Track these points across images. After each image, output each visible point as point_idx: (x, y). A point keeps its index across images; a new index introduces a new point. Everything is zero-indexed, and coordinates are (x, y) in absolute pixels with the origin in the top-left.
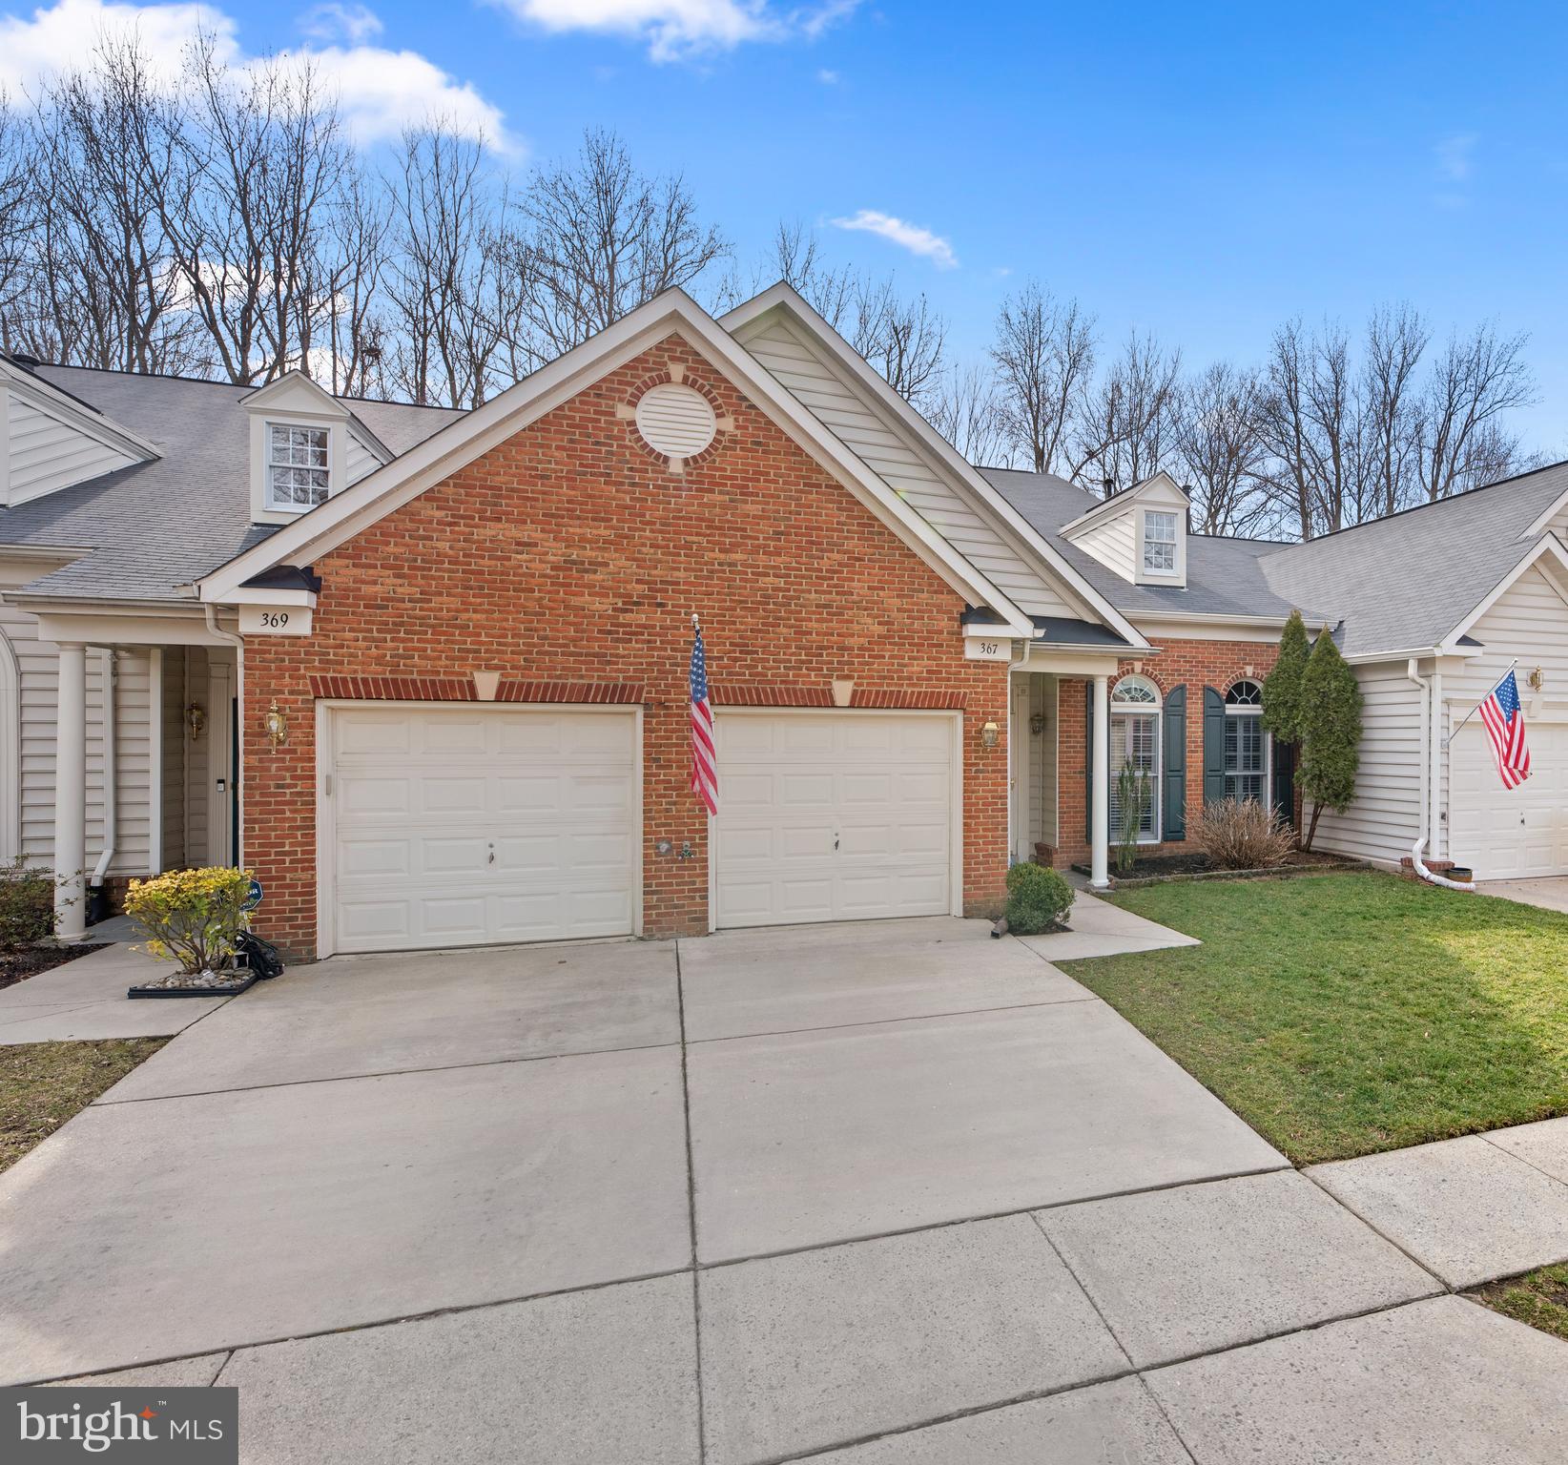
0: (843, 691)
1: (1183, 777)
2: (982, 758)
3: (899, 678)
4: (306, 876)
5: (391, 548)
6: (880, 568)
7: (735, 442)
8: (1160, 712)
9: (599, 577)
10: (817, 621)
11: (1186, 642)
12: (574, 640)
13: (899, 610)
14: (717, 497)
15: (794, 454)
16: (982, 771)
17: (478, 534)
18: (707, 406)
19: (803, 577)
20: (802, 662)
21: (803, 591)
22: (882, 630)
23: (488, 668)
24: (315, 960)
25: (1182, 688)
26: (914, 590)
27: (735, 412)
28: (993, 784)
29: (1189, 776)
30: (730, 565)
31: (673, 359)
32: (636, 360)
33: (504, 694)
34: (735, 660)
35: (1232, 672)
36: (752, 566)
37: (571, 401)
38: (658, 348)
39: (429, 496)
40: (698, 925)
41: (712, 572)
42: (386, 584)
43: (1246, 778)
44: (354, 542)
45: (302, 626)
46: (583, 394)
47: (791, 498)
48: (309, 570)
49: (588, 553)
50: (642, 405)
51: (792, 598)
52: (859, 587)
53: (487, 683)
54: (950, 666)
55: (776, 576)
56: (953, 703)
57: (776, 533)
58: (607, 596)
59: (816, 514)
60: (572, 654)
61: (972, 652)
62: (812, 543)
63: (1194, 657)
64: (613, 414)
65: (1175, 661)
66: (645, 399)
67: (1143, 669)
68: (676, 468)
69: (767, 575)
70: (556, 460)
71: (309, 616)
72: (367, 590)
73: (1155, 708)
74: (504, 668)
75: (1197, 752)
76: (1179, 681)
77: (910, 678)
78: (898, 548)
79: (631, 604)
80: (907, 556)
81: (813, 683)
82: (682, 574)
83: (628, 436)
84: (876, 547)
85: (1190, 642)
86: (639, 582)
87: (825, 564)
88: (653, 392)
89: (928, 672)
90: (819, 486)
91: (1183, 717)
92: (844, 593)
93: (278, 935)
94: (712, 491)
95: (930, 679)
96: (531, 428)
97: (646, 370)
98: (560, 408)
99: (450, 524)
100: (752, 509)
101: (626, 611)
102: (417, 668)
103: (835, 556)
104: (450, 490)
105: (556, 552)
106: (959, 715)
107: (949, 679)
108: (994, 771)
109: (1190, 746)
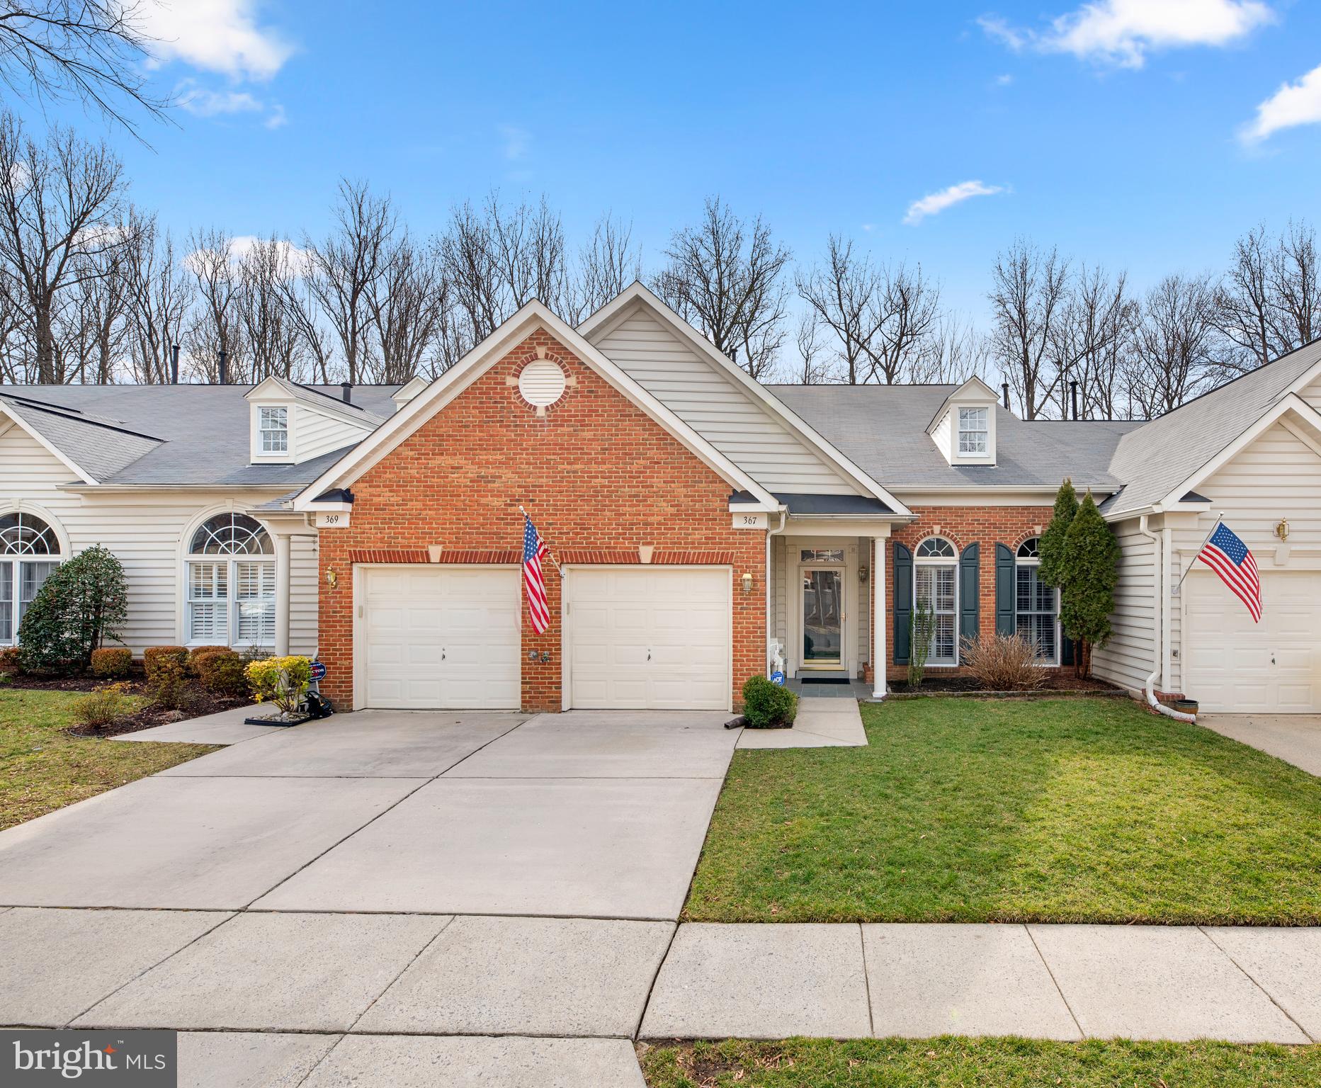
0: (646, 553)
1: (977, 616)
2: (745, 599)
3: (685, 543)
4: (346, 663)
5: (388, 475)
6: (672, 468)
7: (577, 392)
8: (957, 563)
9: (496, 485)
10: (630, 506)
11: (979, 508)
12: (482, 525)
13: (685, 496)
14: (566, 429)
15: (614, 396)
16: (746, 609)
17: (432, 463)
18: (561, 372)
19: (620, 477)
20: (620, 534)
21: (620, 487)
22: (674, 510)
23: (437, 543)
24: (351, 711)
25: (976, 545)
26: (695, 482)
27: (577, 373)
28: (754, 618)
29: (982, 614)
30: (574, 472)
31: (539, 344)
32: (518, 348)
33: (445, 558)
34: (577, 534)
35: (1022, 531)
36: (587, 472)
37: (481, 378)
38: (530, 338)
39: (406, 443)
40: (555, 705)
41: (562, 477)
42: (386, 497)
43: (1039, 616)
44: (369, 473)
45: (344, 522)
46: (487, 373)
47: (612, 425)
48: (348, 490)
49: (491, 471)
50: (522, 376)
51: (613, 492)
52: (657, 482)
53: (435, 552)
54: (722, 534)
55: (602, 477)
56: (723, 560)
57: (602, 449)
58: (501, 496)
59: (629, 435)
60: (481, 533)
61: (737, 524)
62: (626, 454)
63: (987, 520)
64: (504, 383)
65: (970, 524)
66: (524, 372)
67: (941, 531)
68: (541, 413)
69: (597, 477)
70: (473, 416)
71: (348, 516)
72: (376, 500)
73: (954, 561)
74: (444, 543)
75: (990, 595)
76: (972, 539)
77: (693, 543)
78: (684, 453)
79: (515, 501)
80: (690, 458)
81: (627, 548)
82: (544, 480)
83: (513, 396)
84: (668, 454)
85: (983, 508)
86: (519, 486)
87: (635, 468)
88: (529, 366)
89: (706, 538)
90: (631, 416)
91: (977, 568)
92: (647, 487)
93: (336, 696)
94: (563, 426)
95: (707, 543)
96: (459, 398)
97: (523, 353)
98: (475, 383)
99: (417, 459)
100: (588, 435)
101: (512, 505)
102: (400, 544)
103: (642, 462)
104: (416, 439)
105: (472, 471)
106: (730, 568)
107: (721, 543)
108: (754, 609)
109: (983, 591)
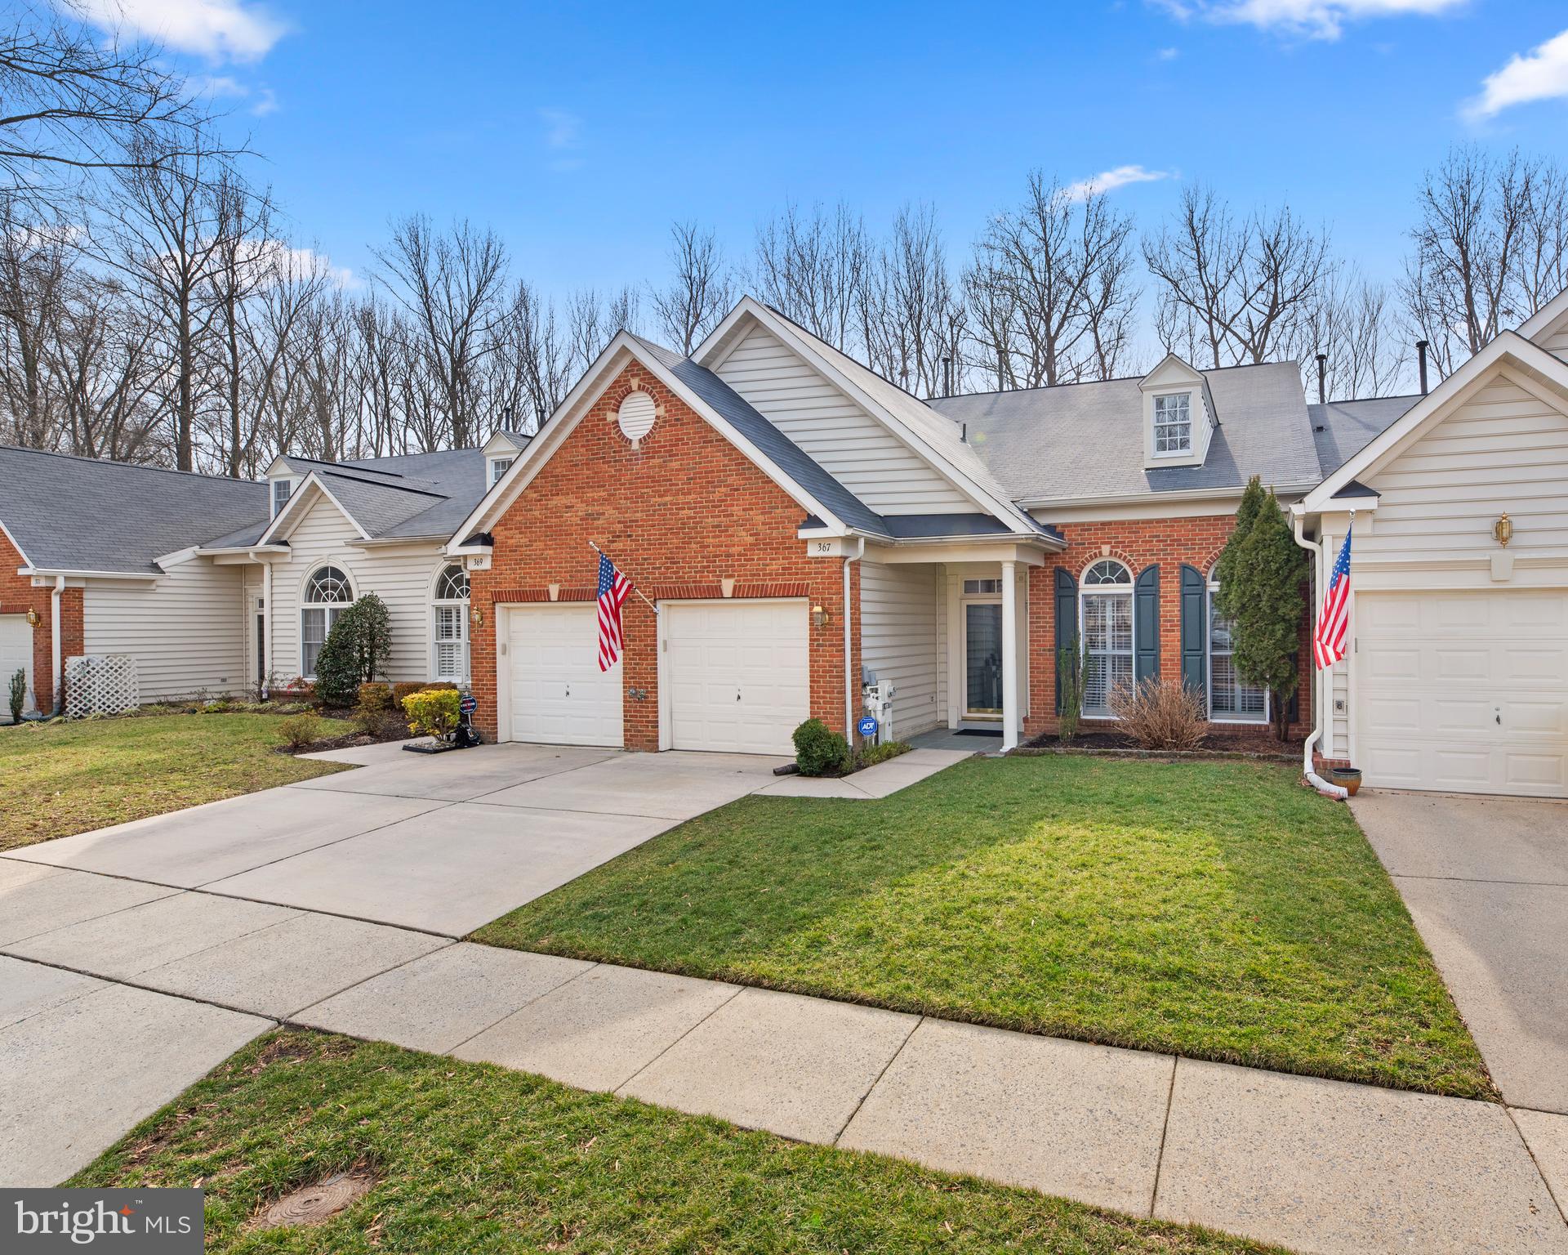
0: (728, 586)
1: (1157, 657)
2: (821, 635)
3: (764, 575)
4: (491, 697)
5: (518, 518)
6: (750, 494)
7: (665, 422)
8: (1132, 591)
9: (600, 522)
10: (714, 537)
11: (1159, 521)
12: (591, 562)
13: (763, 524)
14: (656, 461)
15: (698, 422)
16: (822, 646)
17: (551, 504)
18: (652, 402)
19: (704, 507)
20: (704, 567)
21: (704, 517)
22: (750, 540)
23: (556, 582)
24: (496, 743)
25: (1154, 567)
26: (772, 508)
27: (666, 402)
28: (830, 656)
29: (1164, 655)
30: (665, 504)
31: (633, 376)
32: (616, 382)
33: (565, 596)
34: (668, 568)
35: (1214, 548)
36: (675, 504)
37: (587, 416)
38: (626, 371)
39: (531, 486)
40: (652, 745)
41: (654, 511)
42: (518, 539)
44: (504, 516)
45: (487, 565)
46: (592, 410)
47: (696, 453)
48: (489, 534)
49: (596, 508)
50: (621, 410)
51: (697, 523)
52: (737, 510)
53: (554, 590)
54: (797, 563)
55: (689, 509)
56: (798, 592)
57: (688, 479)
58: (604, 533)
59: (711, 462)
60: (590, 571)
61: (813, 551)
62: (708, 482)
63: (1169, 536)
64: (605, 419)
65: (1147, 542)
66: (623, 406)
67: (1111, 552)
68: (635, 446)
69: (683, 509)
70: (581, 454)
71: (490, 558)
72: (510, 542)
73: (1128, 588)
74: (561, 581)
75: (1173, 631)
76: (1152, 560)
77: (771, 574)
78: (761, 478)
79: (616, 537)
80: (767, 482)
81: (713, 582)
82: (639, 515)
83: (613, 431)
84: (747, 479)
85: (1164, 521)
86: (619, 522)
87: (716, 496)
88: (627, 400)
89: (783, 569)
90: (711, 441)
91: (1156, 596)
92: (728, 516)
93: (485, 729)
94: (653, 458)
95: (784, 574)
96: (570, 438)
97: (620, 387)
98: (582, 422)
99: (540, 500)
100: (675, 465)
101: (614, 542)
102: (529, 584)
103: (723, 489)
104: (538, 481)
105: (581, 509)
106: (806, 600)
107: (797, 574)
108: (830, 646)
109: (1164, 624)
